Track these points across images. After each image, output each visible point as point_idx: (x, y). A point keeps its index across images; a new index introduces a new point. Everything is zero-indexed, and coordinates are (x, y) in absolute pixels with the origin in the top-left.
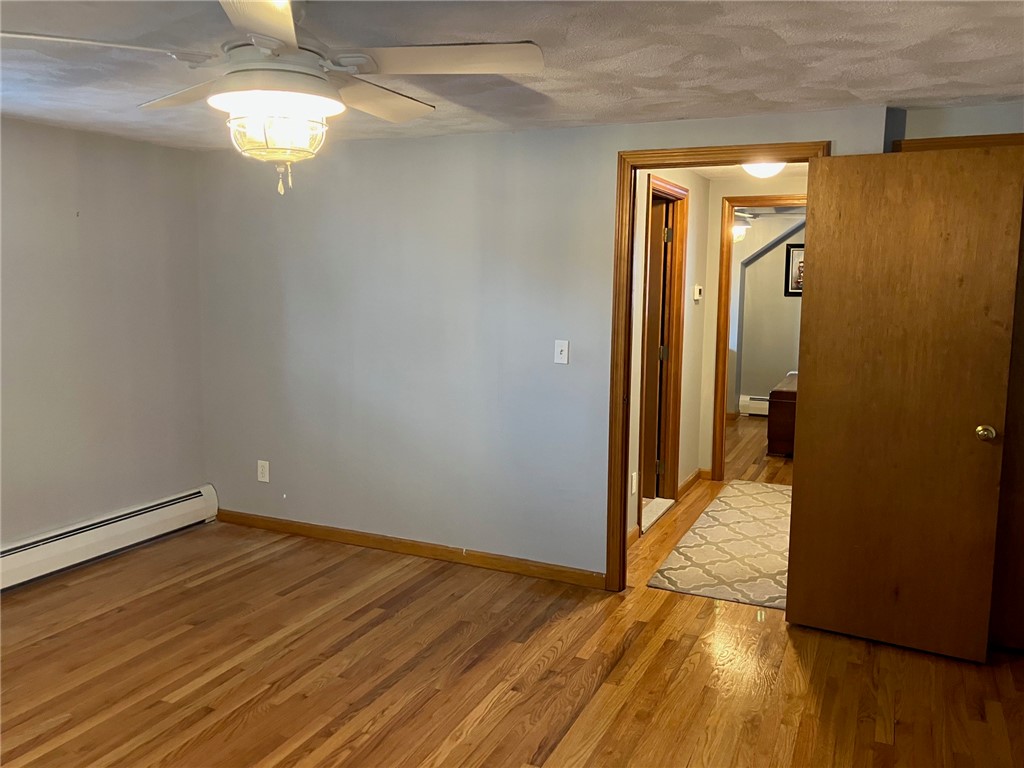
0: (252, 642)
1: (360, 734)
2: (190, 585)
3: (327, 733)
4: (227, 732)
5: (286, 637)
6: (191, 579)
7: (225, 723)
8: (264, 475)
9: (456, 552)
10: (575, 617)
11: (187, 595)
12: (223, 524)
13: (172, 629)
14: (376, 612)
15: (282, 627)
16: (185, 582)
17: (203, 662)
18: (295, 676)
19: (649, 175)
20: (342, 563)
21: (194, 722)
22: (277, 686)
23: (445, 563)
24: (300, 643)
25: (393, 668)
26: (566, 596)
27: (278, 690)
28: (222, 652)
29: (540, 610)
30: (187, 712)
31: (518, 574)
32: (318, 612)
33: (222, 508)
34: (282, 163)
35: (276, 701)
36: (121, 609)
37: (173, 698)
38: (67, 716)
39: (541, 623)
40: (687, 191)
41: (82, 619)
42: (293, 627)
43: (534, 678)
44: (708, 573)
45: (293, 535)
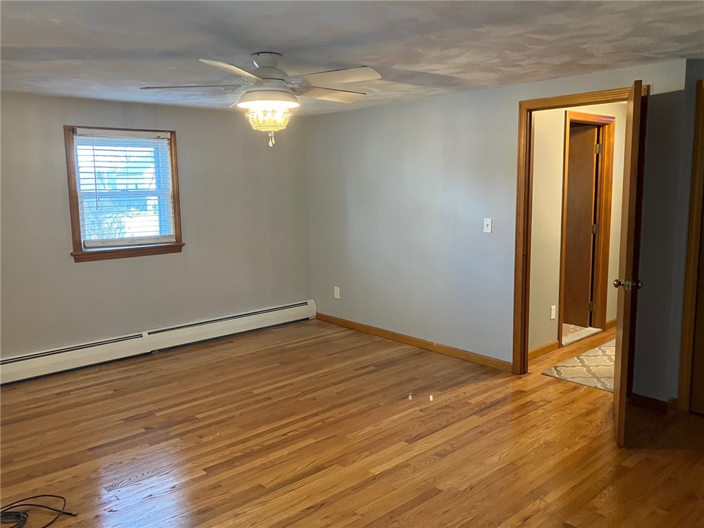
0: (303, 374)
1: (331, 417)
2: (288, 347)
3: (316, 415)
4: (272, 408)
5: (320, 374)
6: (289, 344)
7: (274, 404)
8: (337, 294)
9: (431, 344)
10: (481, 384)
11: (284, 351)
12: (319, 321)
13: (270, 364)
14: (373, 368)
15: (321, 369)
16: (286, 345)
17: (278, 379)
18: (315, 390)
19: (566, 111)
20: (368, 344)
21: (261, 402)
22: (304, 393)
23: (424, 349)
24: (325, 377)
25: (364, 393)
26: (485, 373)
27: (304, 395)
28: (287, 376)
29: (464, 378)
30: (260, 398)
31: (463, 359)
32: (341, 365)
33: (319, 312)
34: (270, 132)
35: (300, 399)
36: (252, 354)
37: (256, 392)
38: (211, 392)
39: (460, 384)
40: (613, 118)
41: (233, 356)
42: (326, 370)
43: (436, 407)
44: (589, 371)
45: (352, 329)
